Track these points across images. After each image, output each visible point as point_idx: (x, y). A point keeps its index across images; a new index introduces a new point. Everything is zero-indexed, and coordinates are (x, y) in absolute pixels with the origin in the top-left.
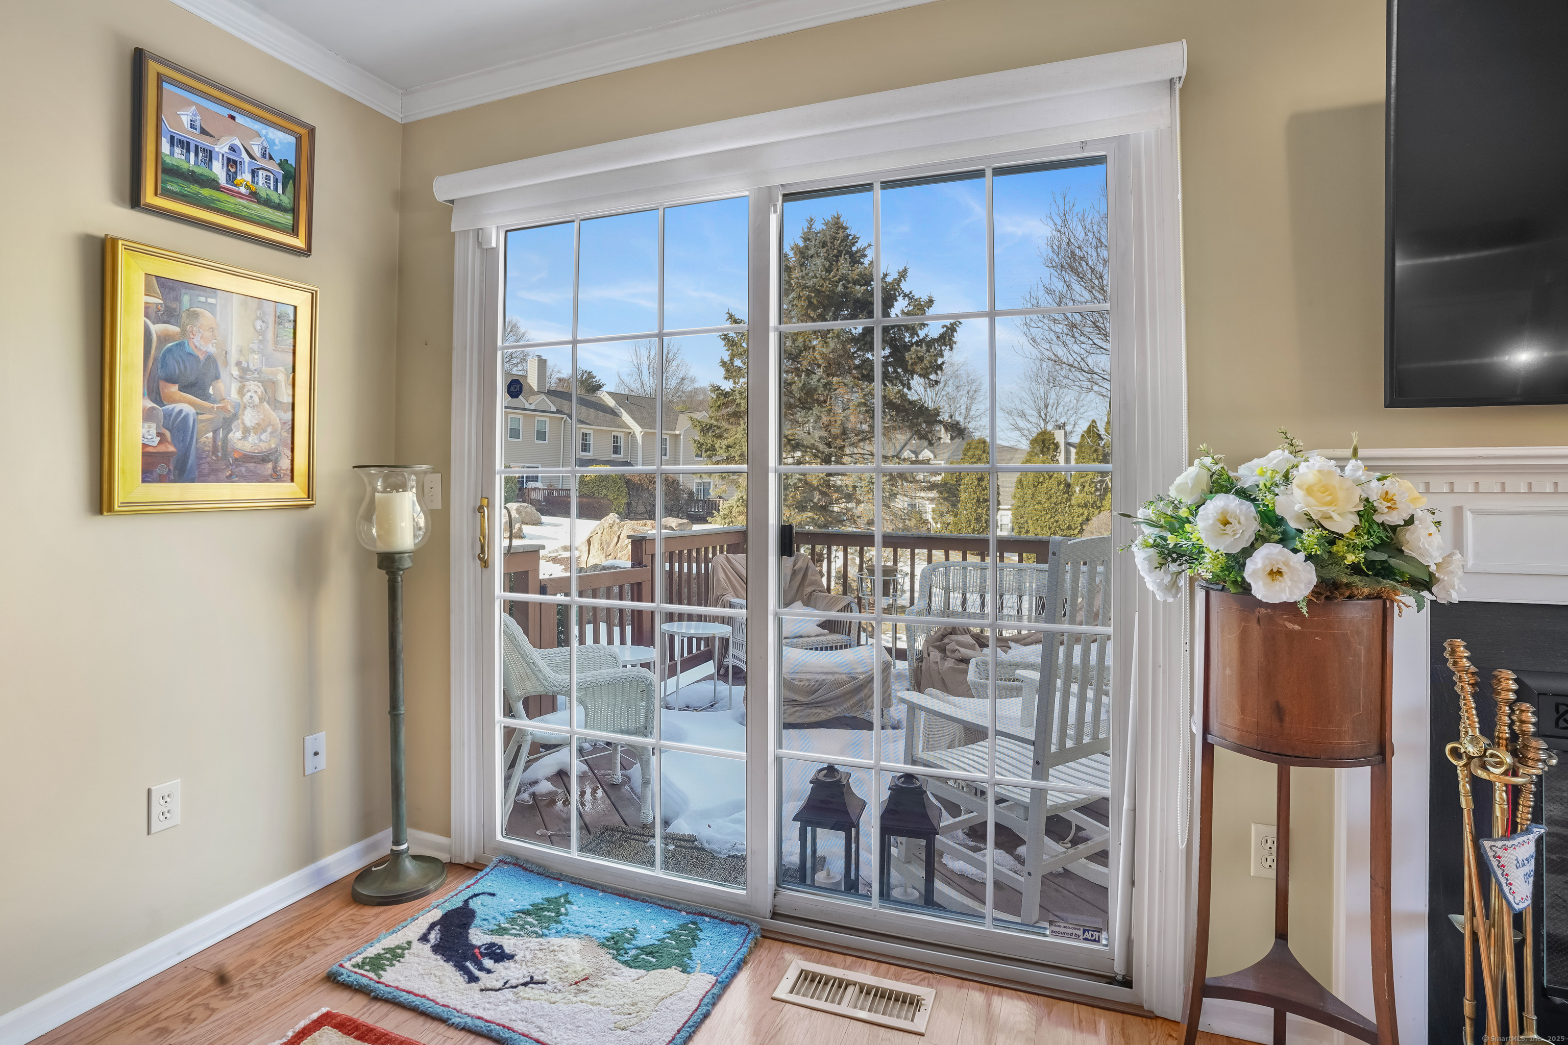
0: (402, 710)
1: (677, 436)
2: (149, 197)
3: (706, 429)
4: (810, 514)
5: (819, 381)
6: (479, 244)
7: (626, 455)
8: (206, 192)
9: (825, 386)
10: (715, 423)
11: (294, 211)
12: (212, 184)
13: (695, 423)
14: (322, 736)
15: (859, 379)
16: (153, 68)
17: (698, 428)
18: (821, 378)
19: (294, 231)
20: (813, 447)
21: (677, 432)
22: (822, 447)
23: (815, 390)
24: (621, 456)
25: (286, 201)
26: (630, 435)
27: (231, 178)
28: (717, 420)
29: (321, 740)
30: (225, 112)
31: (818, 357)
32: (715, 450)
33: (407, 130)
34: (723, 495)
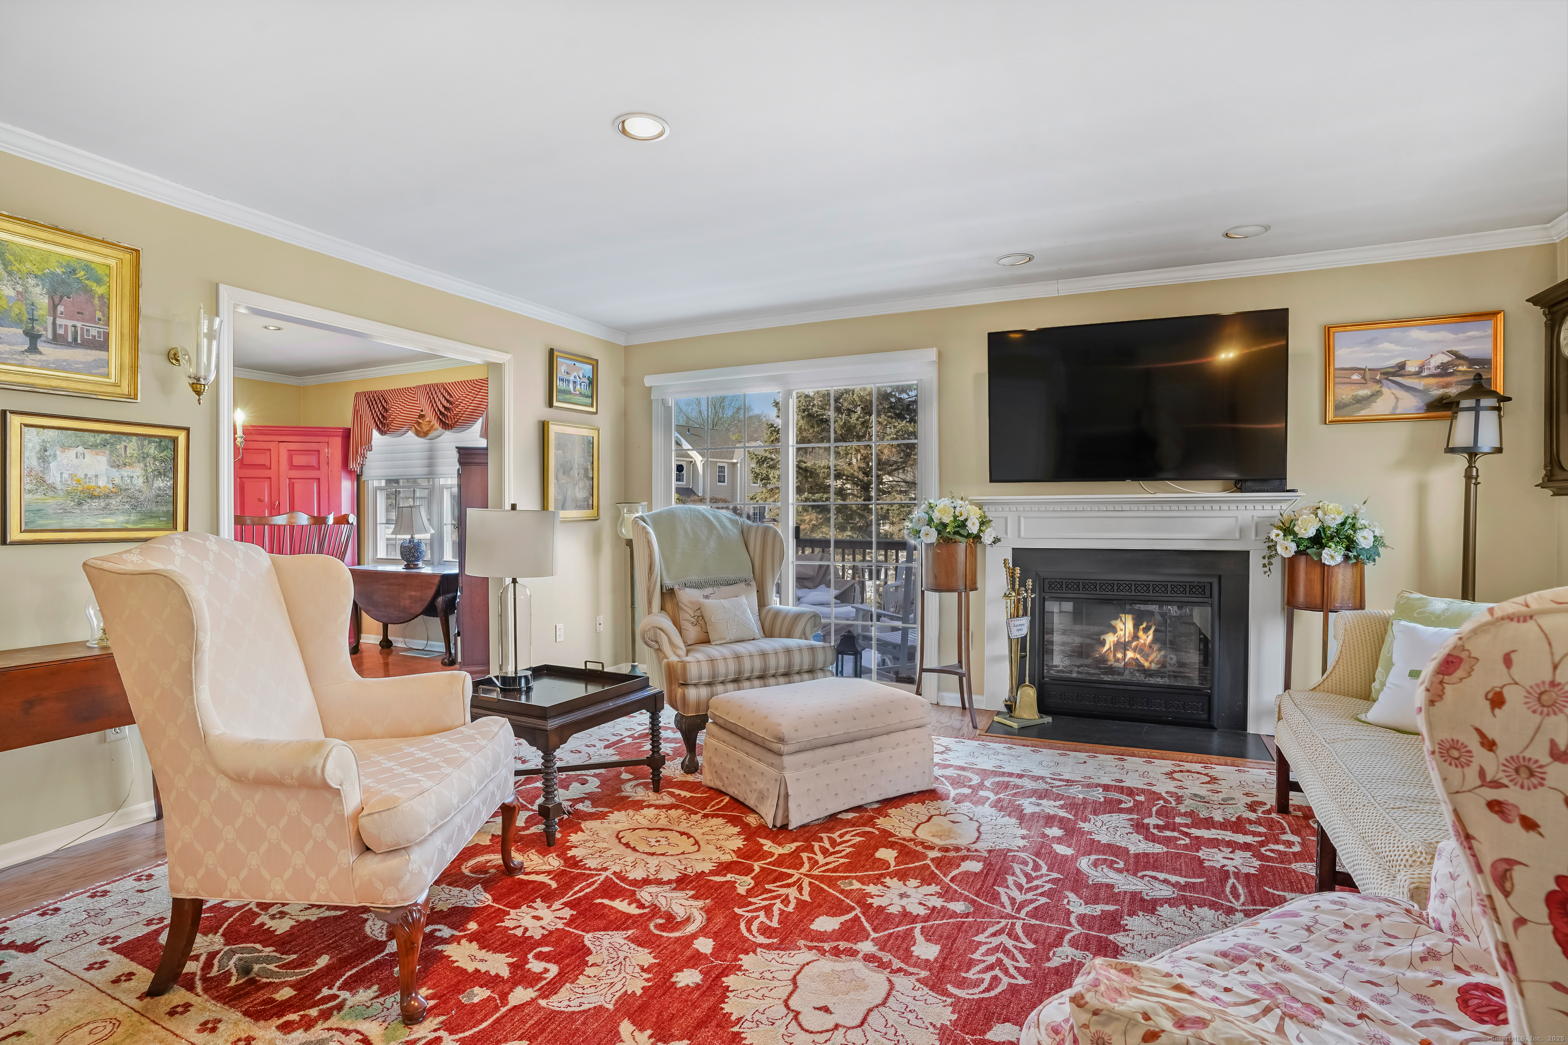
0: (636, 606)
1: (734, 464)
2: (555, 404)
3: (761, 461)
4: (849, 533)
5: (857, 419)
6: (664, 404)
7: (688, 482)
8: (568, 396)
9: (863, 423)
10: (769, 456)
11: (592, 397)
12: (569, 392)
13: (752, 456)
14: (602, 617)
15: (892, 418)
16: (556, 353)
17: (755, 461)
18: (860, 417)
19: (592, 406)
20: (852, 476)
21: (735, 461)
22: (861, 476)
23: (855, 427)
24: (684, 483)
25: (590, 393)
26: (692, 464)
27: (574, 388)
28: (771, 453)
29: (601, 619)
30: (572, 363)
31: (857, 399)
32: (769, 479)
33: (627, 349)
34: (776, 518)
